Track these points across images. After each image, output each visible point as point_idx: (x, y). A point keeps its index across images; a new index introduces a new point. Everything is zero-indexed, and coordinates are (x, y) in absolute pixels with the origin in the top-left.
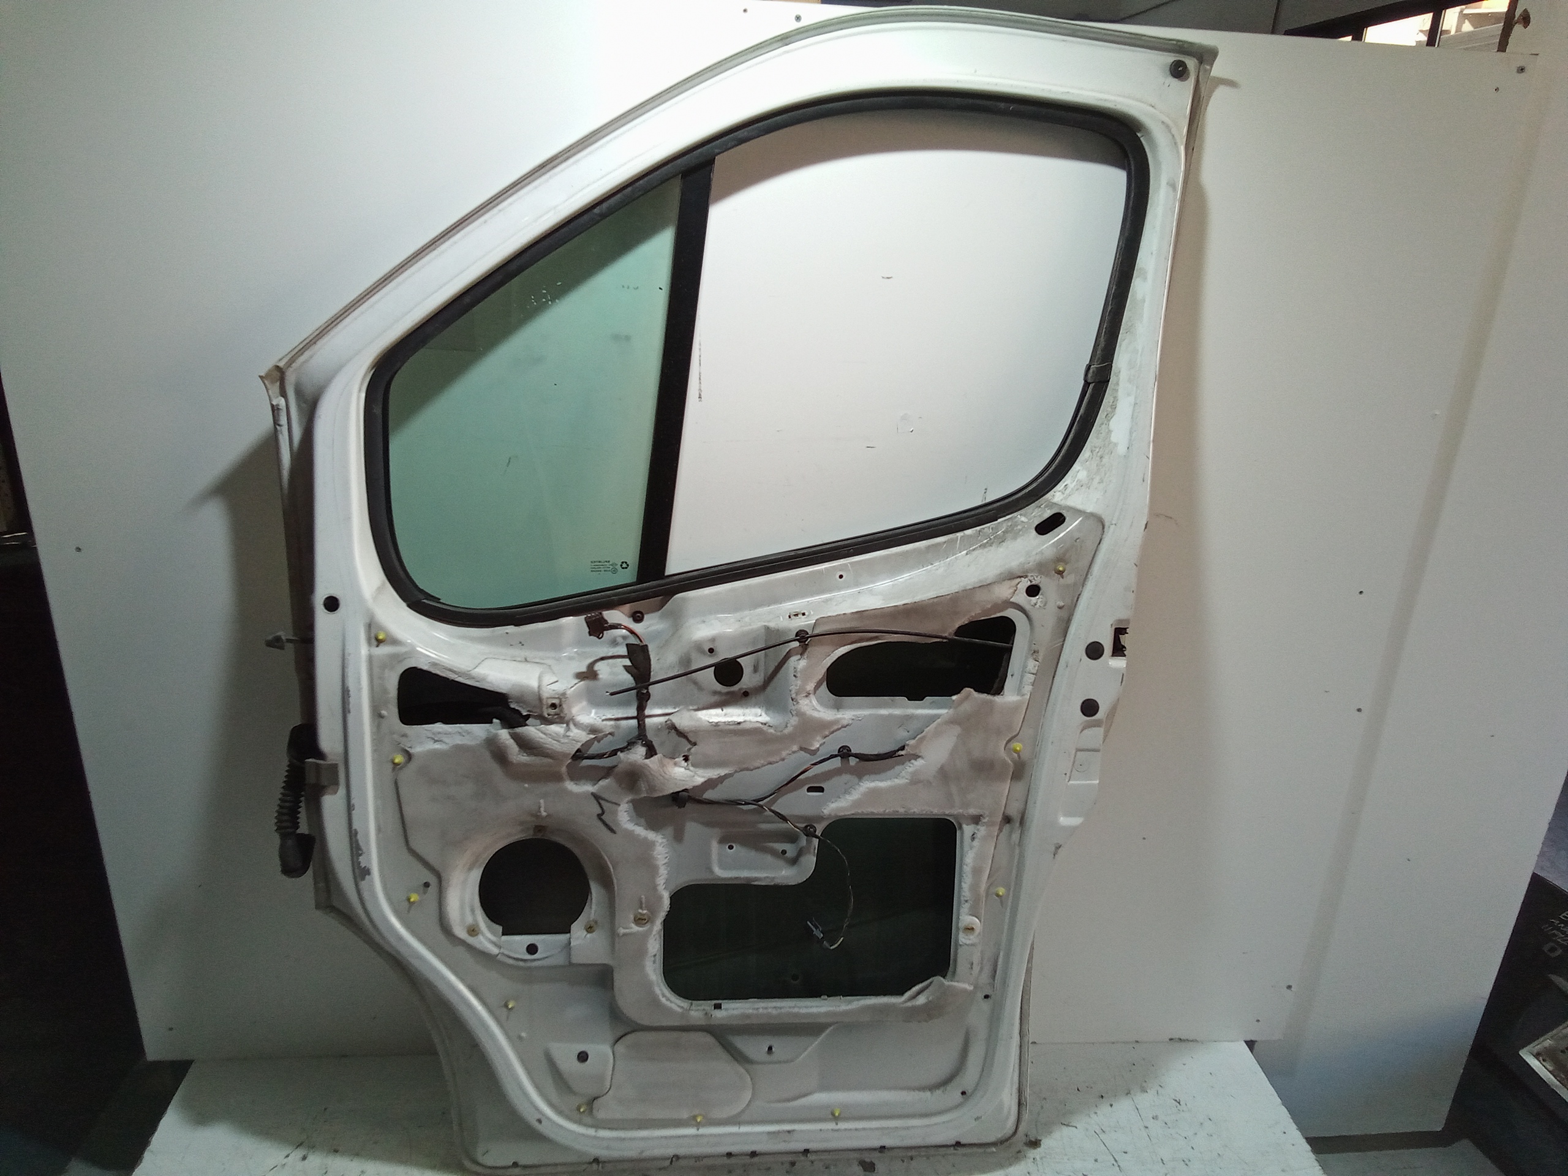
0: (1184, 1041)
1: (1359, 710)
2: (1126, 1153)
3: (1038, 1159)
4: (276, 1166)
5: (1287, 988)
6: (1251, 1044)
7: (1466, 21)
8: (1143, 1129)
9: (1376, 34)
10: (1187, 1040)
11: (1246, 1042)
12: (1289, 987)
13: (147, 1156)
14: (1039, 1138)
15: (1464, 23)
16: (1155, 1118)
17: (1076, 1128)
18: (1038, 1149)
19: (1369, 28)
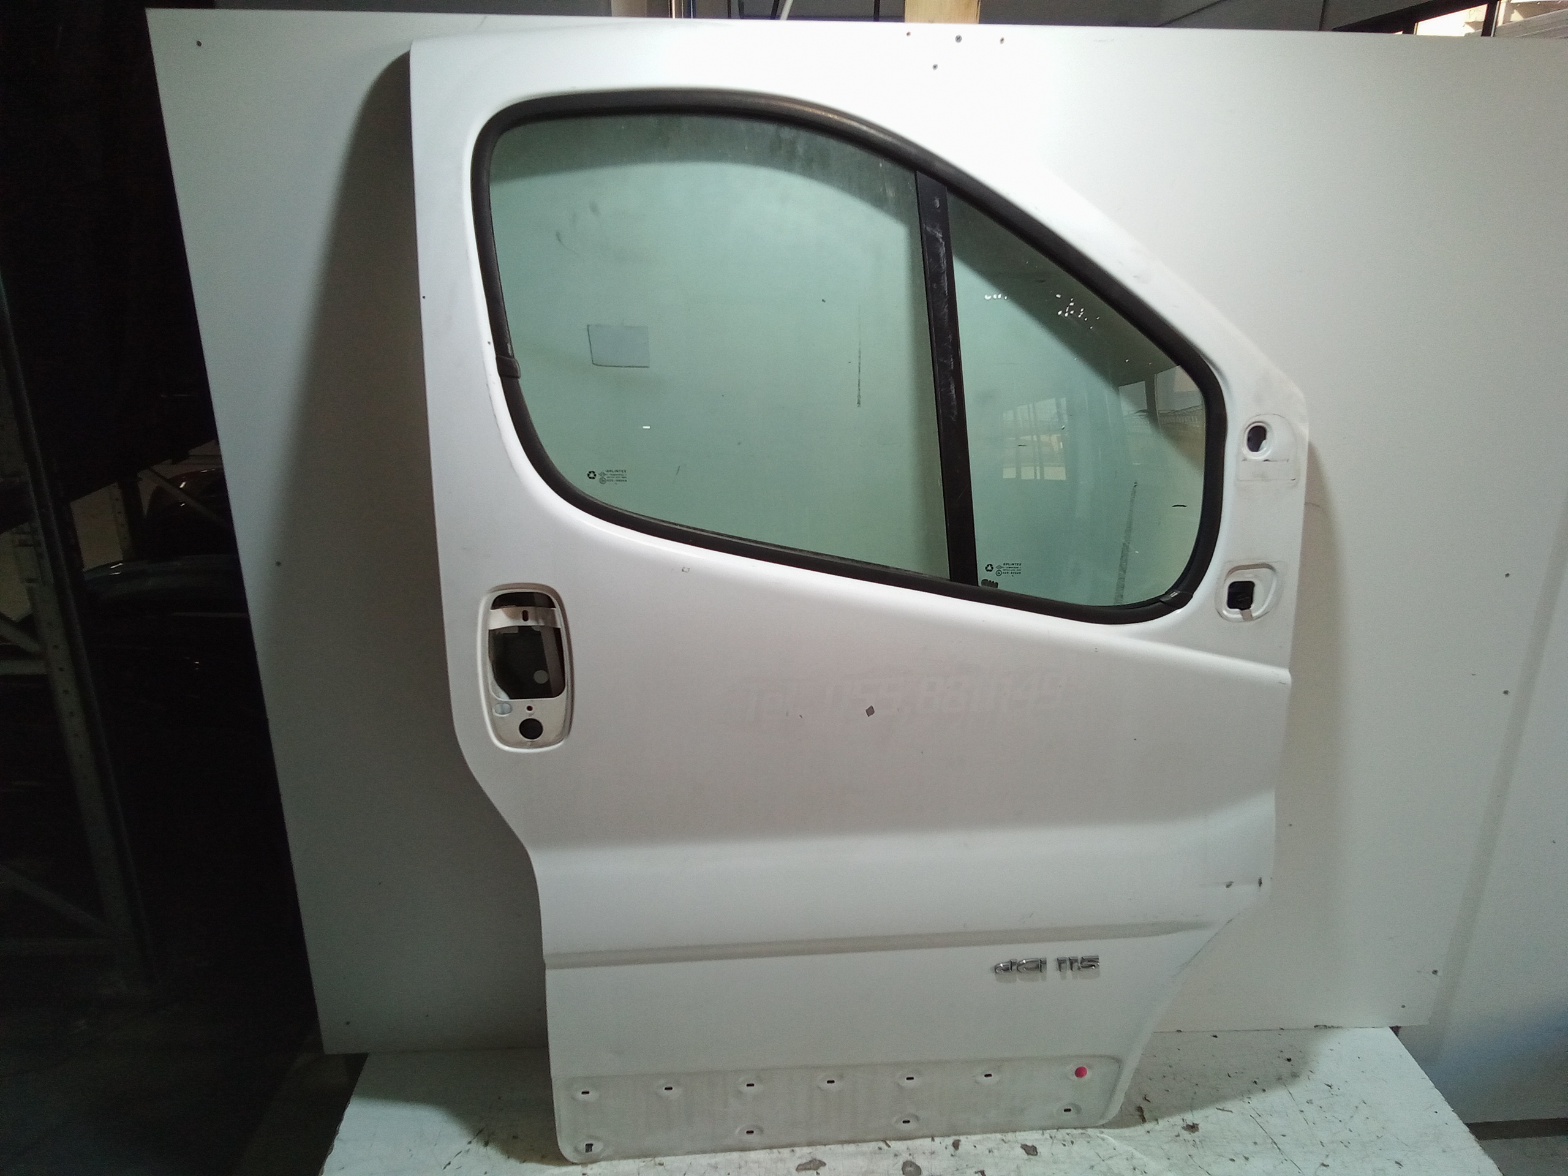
0: (1329, 1027)
1: (1506, 692)
2: (1284, 1136)
3: (1198, 1142)
4: (460, 1152)
5: (1433, 973)
6: (1396, 1030)
7: (1515, 11)
8: (1298, 1112)
9: (1426, 28)
10: (1332, 1026)
11: (1392, 1028)
12: (1435, 972)
13: (337, 1144)
14: (1195, 1122)
15: (1513, 13)
16: (1309, 1102)
17: (1232, 1112)
18: (1197, 1133)
19: (1419, 23)
